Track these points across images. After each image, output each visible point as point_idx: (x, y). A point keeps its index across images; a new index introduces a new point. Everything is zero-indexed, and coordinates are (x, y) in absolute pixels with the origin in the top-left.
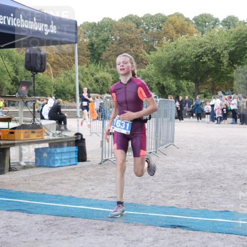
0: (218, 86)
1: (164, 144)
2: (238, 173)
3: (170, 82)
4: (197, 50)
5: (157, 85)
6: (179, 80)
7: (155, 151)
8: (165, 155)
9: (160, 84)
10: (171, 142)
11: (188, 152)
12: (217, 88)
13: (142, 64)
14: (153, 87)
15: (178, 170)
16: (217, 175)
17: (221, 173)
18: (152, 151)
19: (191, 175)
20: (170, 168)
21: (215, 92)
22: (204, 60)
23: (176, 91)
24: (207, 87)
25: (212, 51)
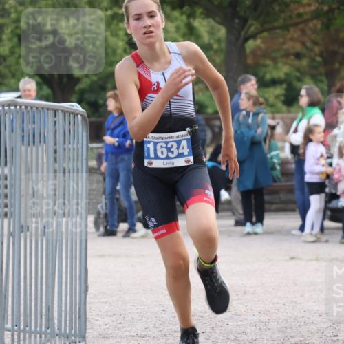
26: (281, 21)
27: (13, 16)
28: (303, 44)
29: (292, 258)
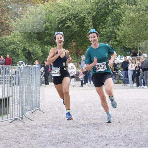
0: (82, 50)
1: (30, 110)
2: (100, 134)
3: (36, 48)
4: (61, 16)
5: (23, 51)
6: (45, 45)
7: (21, 117)
8: (31, 120)
9: (26, 50)
10: (37, 107)
11: (54, 116)
12: (81, 52)
13: (7, 31)
14: (19, 53)
15: (43, 135)
16: (81, 138)
17: (84, 135)
18: (18, 117)
19: (56, 139)
20: (36, 133)
21: (79, 56)
22: (68, 25)
23: (42, 57)
24: (71, 51)
25: (75, 17)
26: (69, 48)
27: (21, 47)
28: (72, 51)
29: (73, 90)
